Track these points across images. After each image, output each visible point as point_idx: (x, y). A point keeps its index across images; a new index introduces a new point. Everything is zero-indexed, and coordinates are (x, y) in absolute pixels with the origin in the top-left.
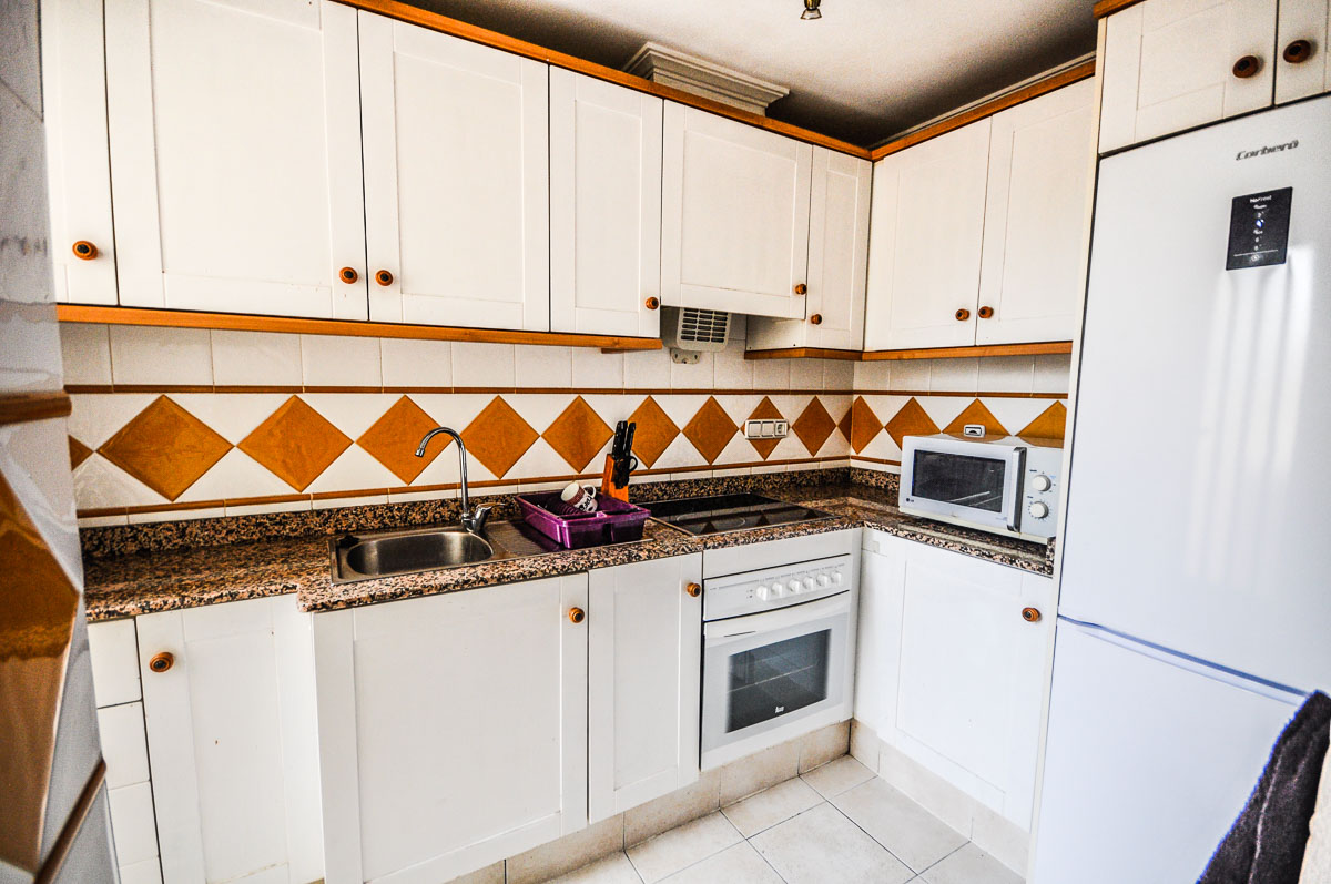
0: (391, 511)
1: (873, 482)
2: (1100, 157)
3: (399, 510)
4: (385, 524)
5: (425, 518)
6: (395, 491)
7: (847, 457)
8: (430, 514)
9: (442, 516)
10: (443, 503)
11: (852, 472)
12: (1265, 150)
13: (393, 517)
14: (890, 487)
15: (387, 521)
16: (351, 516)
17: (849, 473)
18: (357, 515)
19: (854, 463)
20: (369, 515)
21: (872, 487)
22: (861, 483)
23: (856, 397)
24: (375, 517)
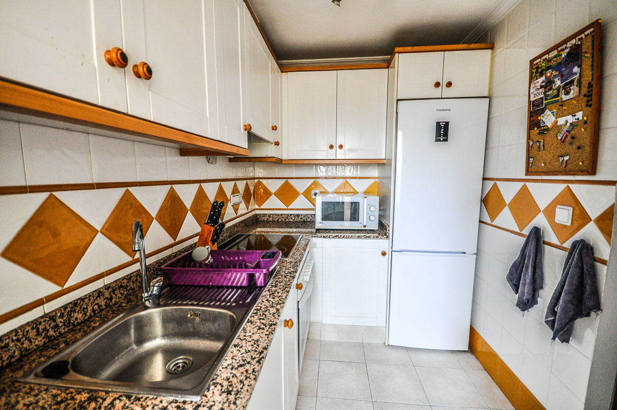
0: (54, 321)
1: (271, 219)
2: (398, 100)
3: (62, 316)
4: (50, 337)
5: (85, 314)
6: (50, 298)
7: (255, 210)
8: (90, 309)
9: (99, 307)
10: (99, 293)
11: (258, 217)
12: (443, 110)
13: (57, 326)
14: (280, 220)
15: (51, 333)
16: (11, 345)
17: (257, 217)
18: (18, 340)
19: (257, 212)
20: (32, 334)
21: (270, 221)
22: (264, 221)
23: (256, 180)
24: (38, 334)
